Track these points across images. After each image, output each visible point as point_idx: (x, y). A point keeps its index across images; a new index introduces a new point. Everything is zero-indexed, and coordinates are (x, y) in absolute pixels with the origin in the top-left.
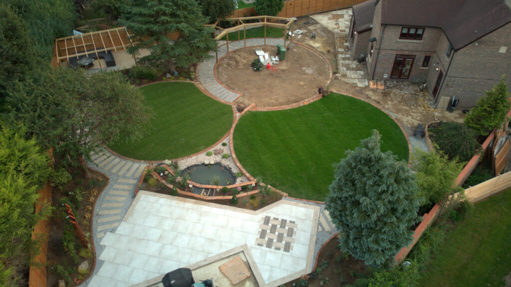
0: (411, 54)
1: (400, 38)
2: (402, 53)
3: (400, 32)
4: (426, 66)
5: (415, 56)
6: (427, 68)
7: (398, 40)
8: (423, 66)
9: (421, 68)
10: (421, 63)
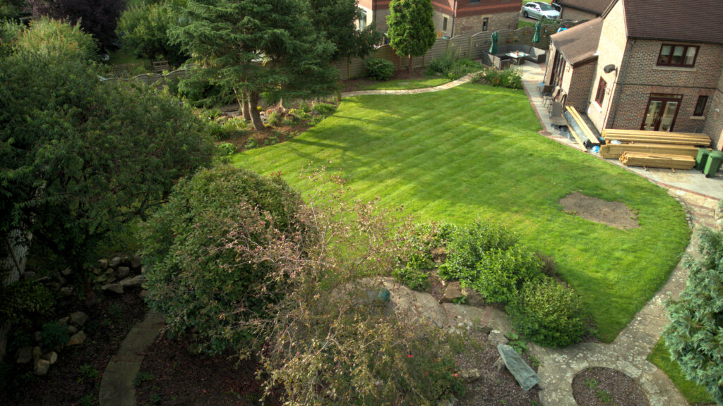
0: (675, 92)
1: (658, 64)
2: (660, 90)
3: (658, 52)
4: (700, 115)
5: (682, 95)
6: (703, 118)
7: (655, 67)
8: (695, 114)
9: (692, 117)
10: (692, 110)
